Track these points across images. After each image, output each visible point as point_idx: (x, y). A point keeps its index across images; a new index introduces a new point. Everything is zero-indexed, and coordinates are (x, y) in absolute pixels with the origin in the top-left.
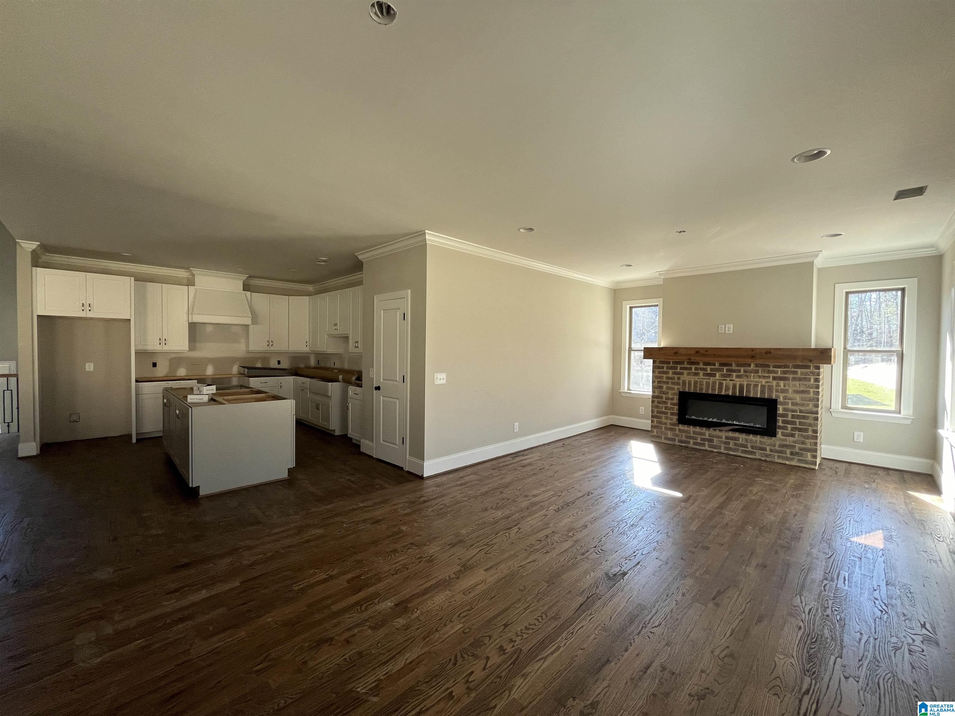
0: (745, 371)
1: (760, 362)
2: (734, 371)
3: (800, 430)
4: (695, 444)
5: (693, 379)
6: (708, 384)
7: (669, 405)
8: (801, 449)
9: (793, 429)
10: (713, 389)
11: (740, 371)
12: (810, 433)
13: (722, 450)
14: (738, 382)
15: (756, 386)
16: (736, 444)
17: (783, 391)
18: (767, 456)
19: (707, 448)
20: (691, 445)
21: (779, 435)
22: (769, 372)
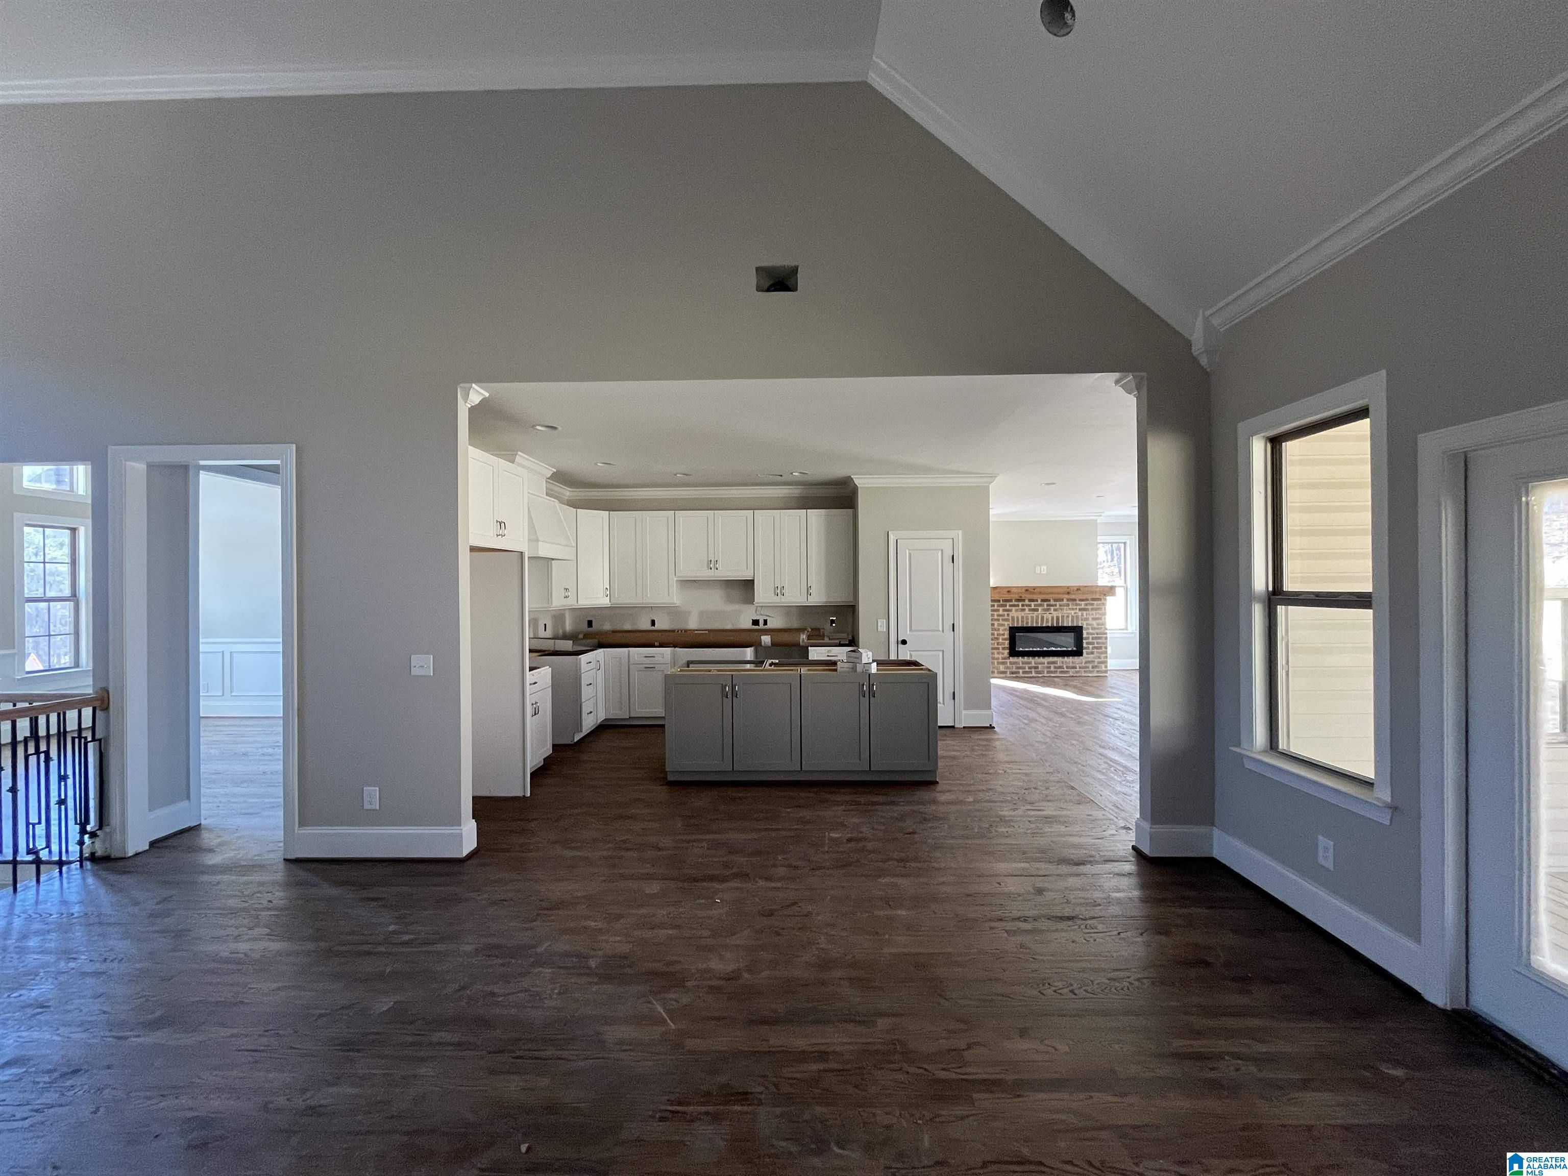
0: (1060, 606)
1: (1073, 597)
2: (1052, 606)
3: (1097, 648)
4: (1024, 672)
5: (1020, 614)
6: (1032, 617)
7: (1001, 641)
8: (1099, 663)
9: (1093, 648)
10: (1037, 622)
11: (1056, 605)
12: (1103, 649)
13: (1046, 675)
14: (1055, 614)
15: (1068, 617)
16: (1055, 667)
17: (1087, 619)
18: (1077, 672)
19: (1034, 674)
20: (1021, 675)
21: (1085, 654)
22: (1077, 605)
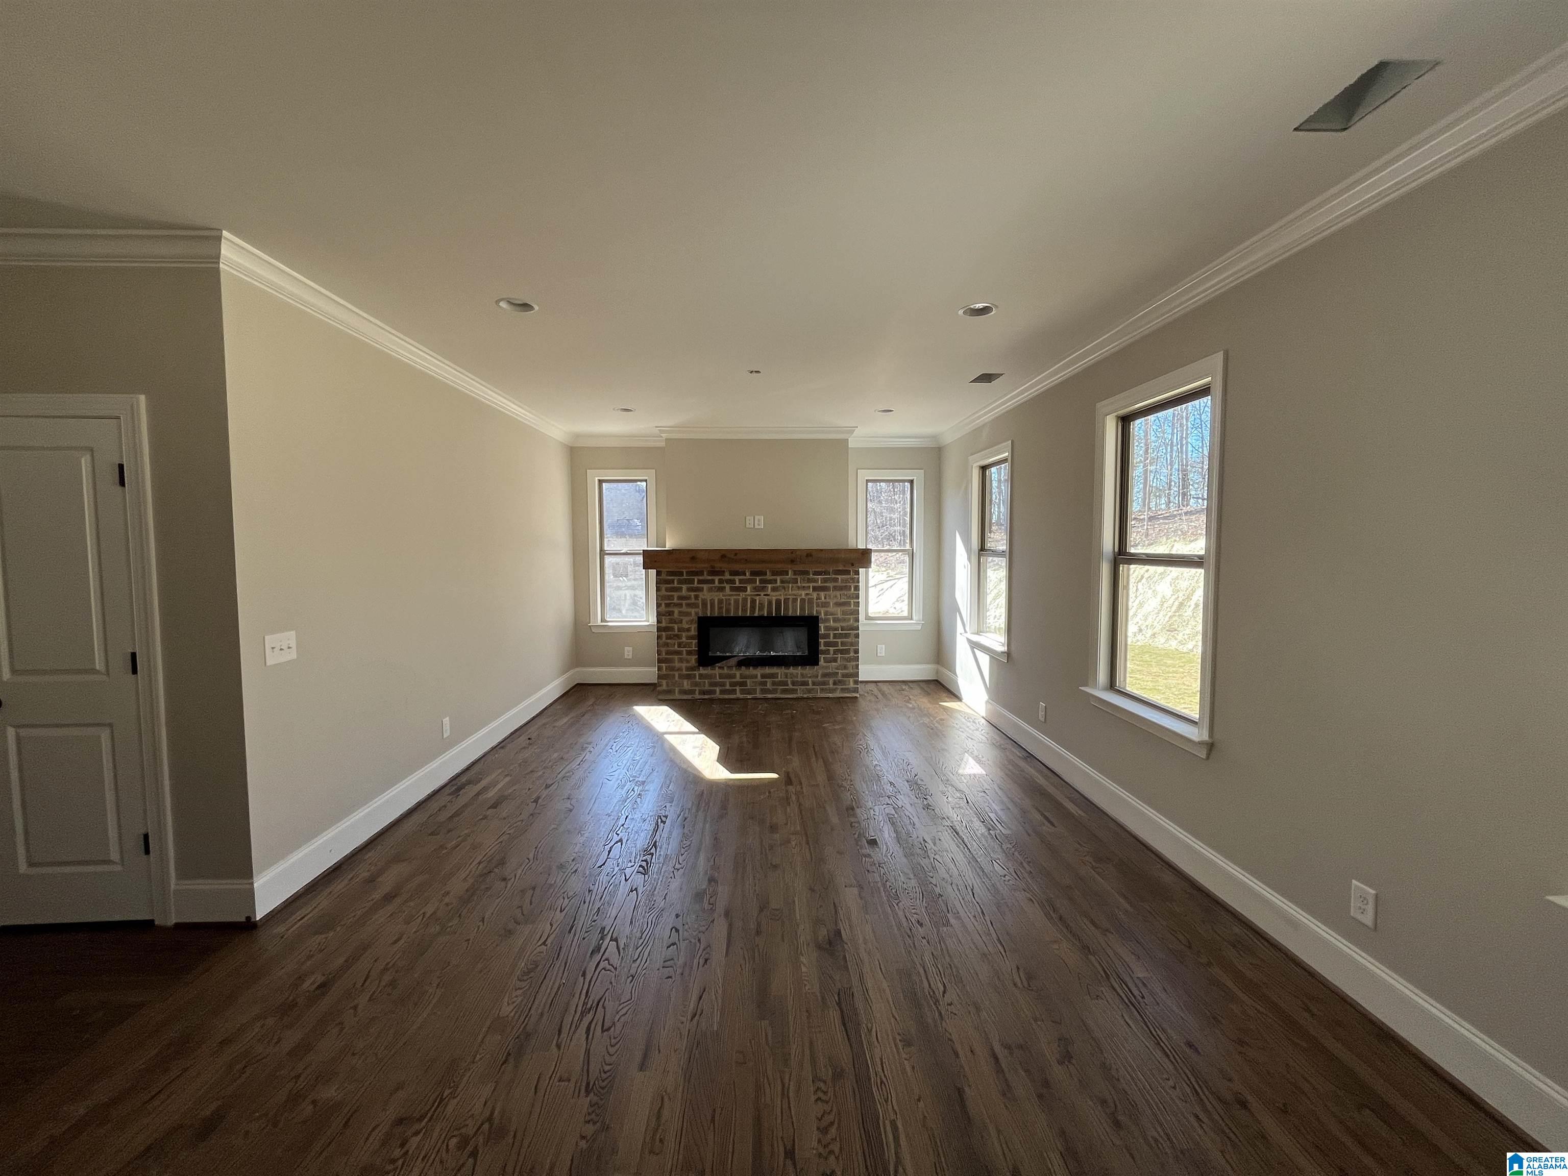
1: (801, 568)
2: (770, 582)
3: (842, 652)
5: (717, 596)
6: (737, 601)
7: (684, 639)
8: (844, 676)
9: (835, 652)
10: (744, 610)
11: (776, 581)
13: (758, 695)
14: (774, 596)
15: (795, 600)
16: (774, 684)
17: (825, 605)
21: (822, 662)
22: (809, 581)
